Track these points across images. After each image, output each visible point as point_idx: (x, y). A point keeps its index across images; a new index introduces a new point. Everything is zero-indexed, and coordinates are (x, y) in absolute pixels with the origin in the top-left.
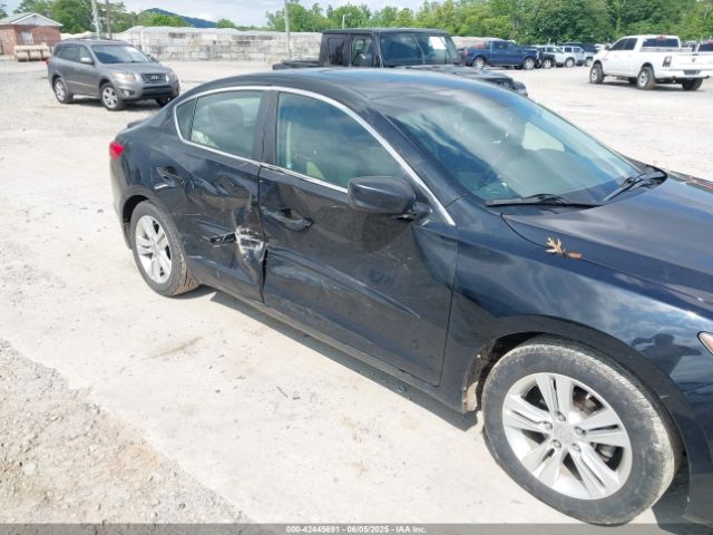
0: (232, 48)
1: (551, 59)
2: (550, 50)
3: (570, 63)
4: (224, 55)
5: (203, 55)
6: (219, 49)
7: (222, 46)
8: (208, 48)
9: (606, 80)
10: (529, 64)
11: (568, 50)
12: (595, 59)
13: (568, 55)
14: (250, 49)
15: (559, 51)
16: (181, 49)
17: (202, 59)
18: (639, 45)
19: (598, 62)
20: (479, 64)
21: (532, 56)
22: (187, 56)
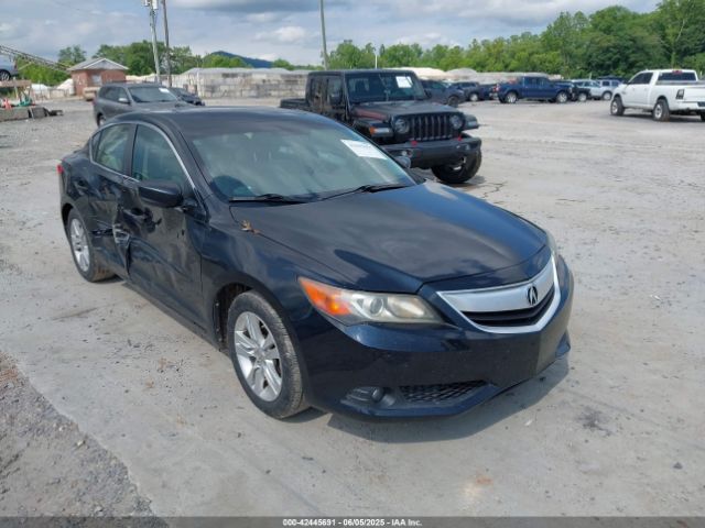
0: (281, 86)
1: (587, 92)
2: (587, 84)
3: (607, 96)
4: (273, 93)
5: (253, 93)
6: (268, 88)
7: (271, 85)
8: (258, 87)
9: (627, 112)
10: (562, 98)
11: (606, 84)
12: (614, 94)
13: (605, 88)
14: (297, 87)
15: (596, 85)
16: (232, 88)
17: (253, 97)
18: (655, 79)
19: (618, 96)
20: (512, 98)
21: (565, 90)
22: (238, 94)
